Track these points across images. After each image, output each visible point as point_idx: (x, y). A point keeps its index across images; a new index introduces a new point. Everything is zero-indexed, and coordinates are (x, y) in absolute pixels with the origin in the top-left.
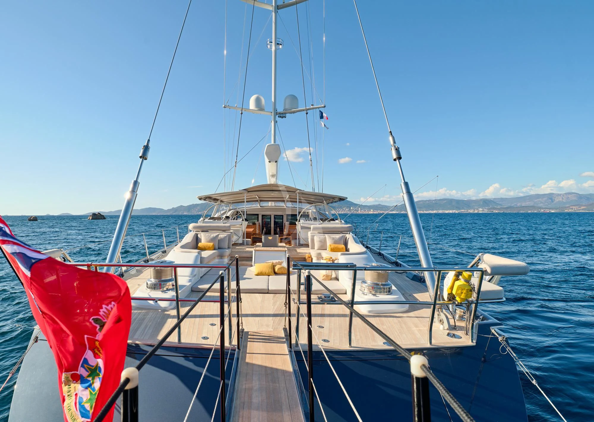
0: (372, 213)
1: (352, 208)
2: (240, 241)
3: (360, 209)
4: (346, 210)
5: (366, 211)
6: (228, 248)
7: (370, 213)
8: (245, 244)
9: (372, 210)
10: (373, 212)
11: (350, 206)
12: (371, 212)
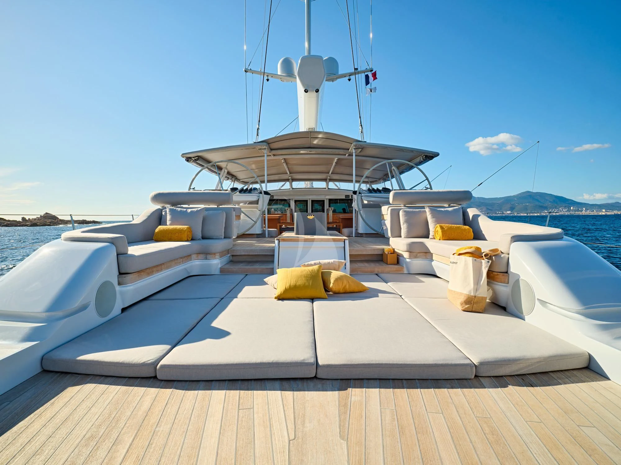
0: (604, 214)
1: (572, 208)
2: (257, 230)
3: (584, 209)
4: (563, 210)
5: (594, 211)
6: (224, 238)
7: (600, 214)
8: (267, 236)
9: (604, 210)
10: (606, 213)
11: (569, 205)
12: (603, 212)
